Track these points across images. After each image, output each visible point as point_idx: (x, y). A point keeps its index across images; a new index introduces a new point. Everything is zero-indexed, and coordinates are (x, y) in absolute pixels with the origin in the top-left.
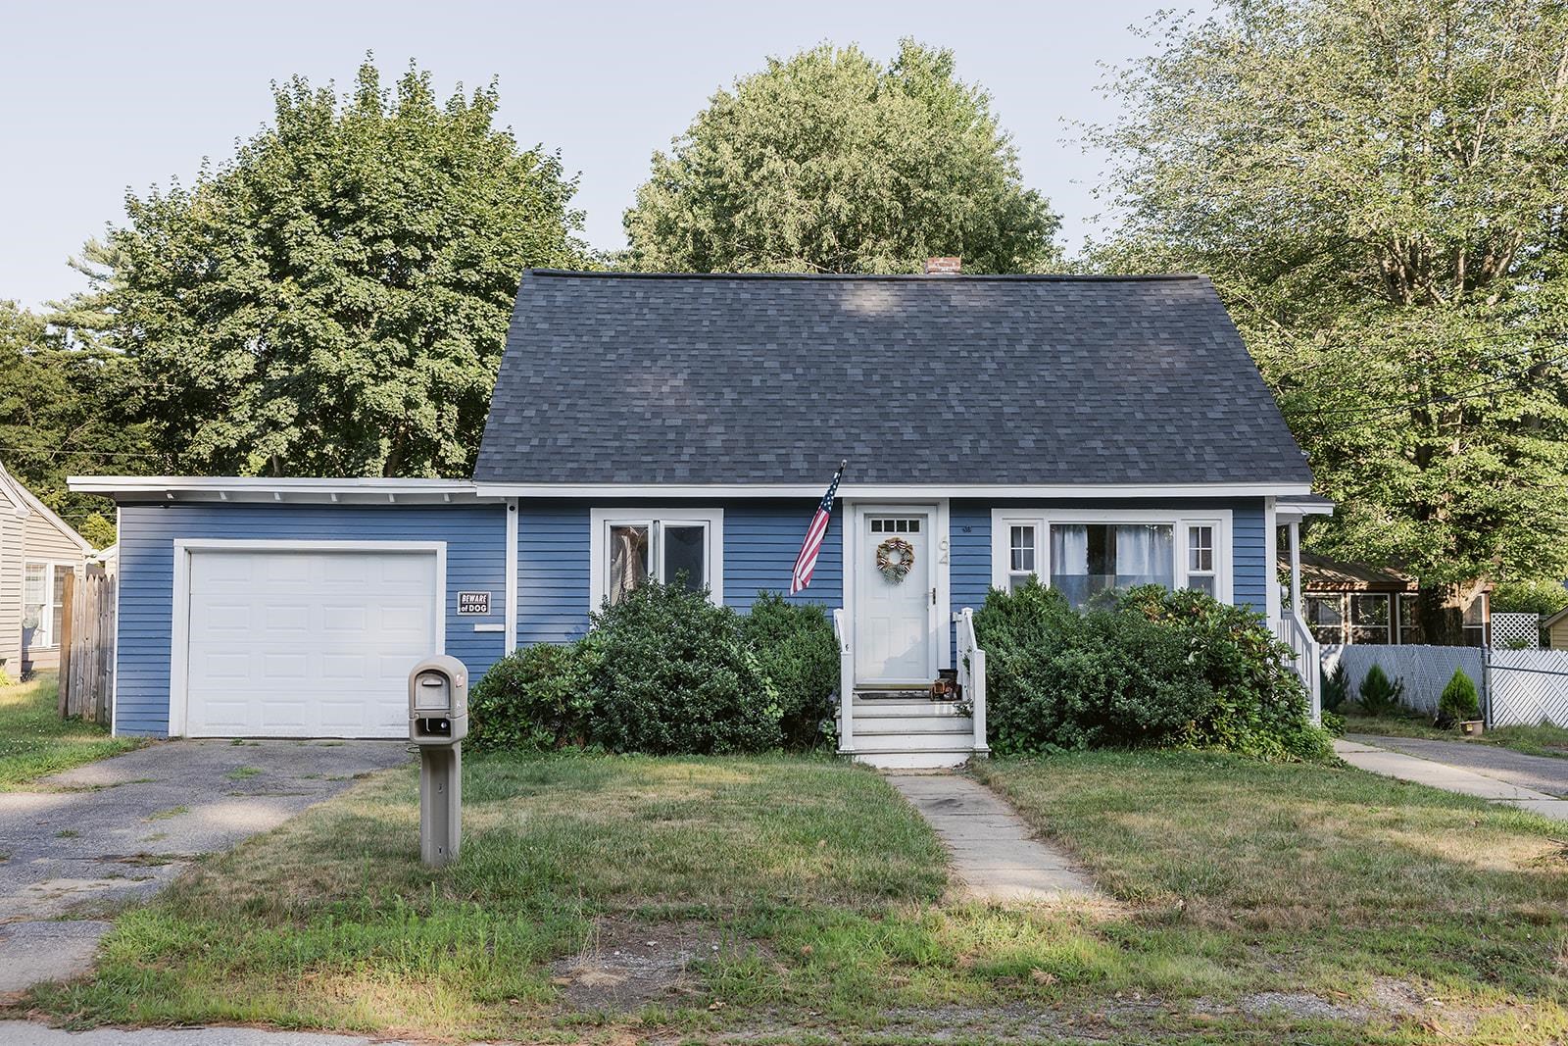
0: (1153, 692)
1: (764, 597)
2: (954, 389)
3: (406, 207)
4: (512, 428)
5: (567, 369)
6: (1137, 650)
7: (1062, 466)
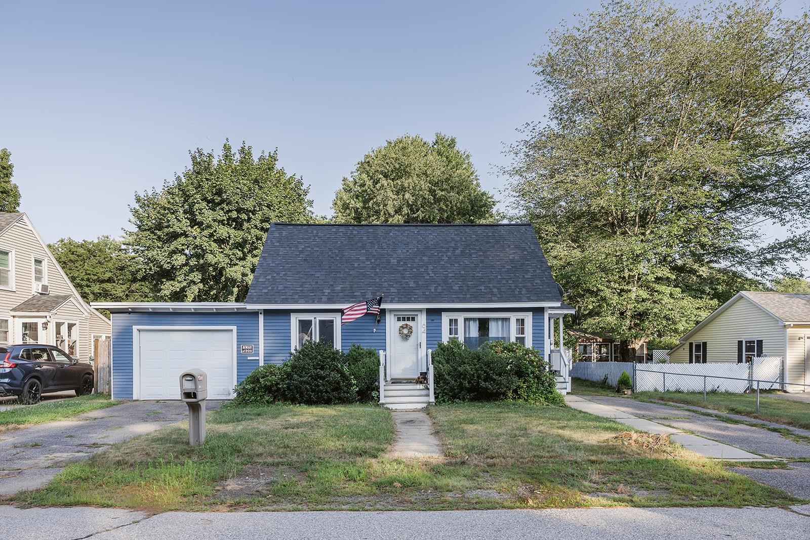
0: (494, 380)
1: (354, 346)
2: (431, 267)
3: (241, 199)
4: (261, 283)
5: (284, 260)
6: (488, 364)
7: (468, 296)
